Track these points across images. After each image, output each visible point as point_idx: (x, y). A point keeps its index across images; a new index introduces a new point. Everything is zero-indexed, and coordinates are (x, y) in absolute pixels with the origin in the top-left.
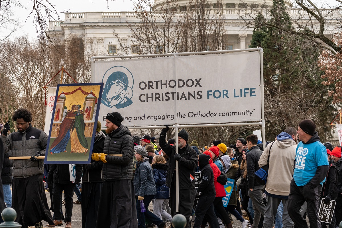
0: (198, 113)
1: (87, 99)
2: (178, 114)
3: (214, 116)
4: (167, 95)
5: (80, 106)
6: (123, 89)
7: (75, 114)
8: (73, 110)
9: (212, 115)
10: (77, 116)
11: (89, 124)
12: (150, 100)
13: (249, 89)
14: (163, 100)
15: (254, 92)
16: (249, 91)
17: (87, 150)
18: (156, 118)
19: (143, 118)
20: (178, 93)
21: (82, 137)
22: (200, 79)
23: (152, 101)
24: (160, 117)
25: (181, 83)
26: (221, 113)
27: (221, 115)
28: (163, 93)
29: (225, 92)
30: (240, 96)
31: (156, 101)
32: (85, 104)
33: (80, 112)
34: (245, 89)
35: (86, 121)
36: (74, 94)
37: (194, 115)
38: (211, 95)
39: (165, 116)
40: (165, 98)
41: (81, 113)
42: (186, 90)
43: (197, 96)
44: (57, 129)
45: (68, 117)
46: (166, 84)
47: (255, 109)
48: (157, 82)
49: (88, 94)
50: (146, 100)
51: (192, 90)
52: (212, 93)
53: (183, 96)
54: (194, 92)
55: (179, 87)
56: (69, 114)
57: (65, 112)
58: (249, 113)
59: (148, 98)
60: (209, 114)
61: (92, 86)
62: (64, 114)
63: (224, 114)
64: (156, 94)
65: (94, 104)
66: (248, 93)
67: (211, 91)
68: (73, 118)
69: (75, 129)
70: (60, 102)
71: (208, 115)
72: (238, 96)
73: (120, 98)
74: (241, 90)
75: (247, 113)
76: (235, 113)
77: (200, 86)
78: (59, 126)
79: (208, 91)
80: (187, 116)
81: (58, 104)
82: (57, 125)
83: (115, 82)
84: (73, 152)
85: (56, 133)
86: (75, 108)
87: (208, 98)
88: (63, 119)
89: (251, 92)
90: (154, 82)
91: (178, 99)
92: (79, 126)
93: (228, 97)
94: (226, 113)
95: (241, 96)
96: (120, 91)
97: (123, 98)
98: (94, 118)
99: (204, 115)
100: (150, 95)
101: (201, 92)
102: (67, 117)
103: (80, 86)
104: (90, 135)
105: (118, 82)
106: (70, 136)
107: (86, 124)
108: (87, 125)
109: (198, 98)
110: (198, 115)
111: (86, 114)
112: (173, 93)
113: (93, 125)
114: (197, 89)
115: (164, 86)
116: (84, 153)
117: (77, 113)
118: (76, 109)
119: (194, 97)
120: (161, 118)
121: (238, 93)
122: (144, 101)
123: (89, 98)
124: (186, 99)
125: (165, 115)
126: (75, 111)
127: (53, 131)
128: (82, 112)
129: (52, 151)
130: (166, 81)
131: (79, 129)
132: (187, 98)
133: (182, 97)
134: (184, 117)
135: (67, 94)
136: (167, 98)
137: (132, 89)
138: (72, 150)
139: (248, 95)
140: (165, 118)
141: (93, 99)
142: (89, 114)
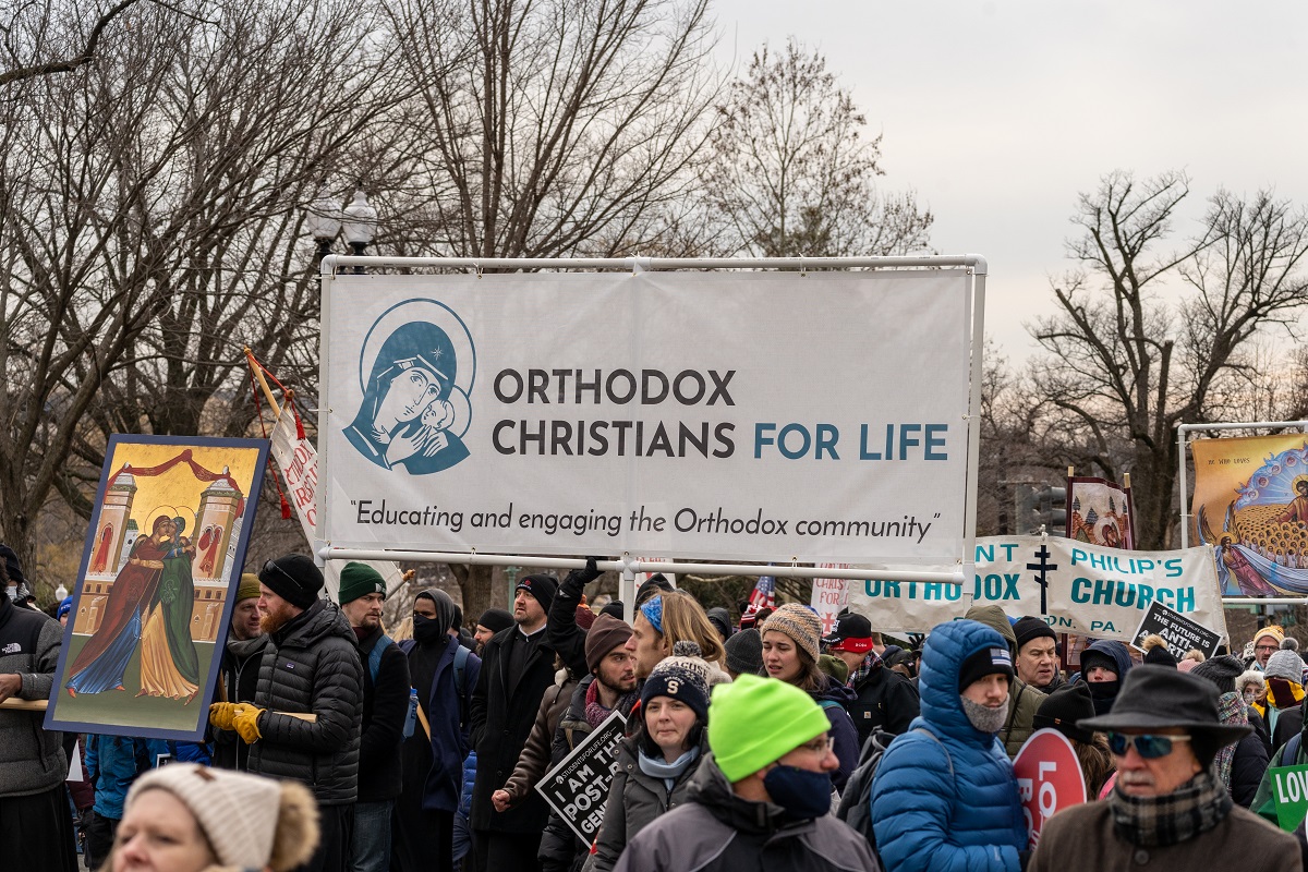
0: (715, 517)
1: (210, 499)
2: (638, 515)
3: (775, 531)
4: (599, 430)
5: (181, 522)
6: (435, 396)
7: (161, 551)
8: (157, 536)
9: (768, 527)
10: (170, 557)
11: (209, 594)
12: (532, 445)
13: (923, 428)
14: (580, 452)
15: (942, 442)
16: (920, 436)
17: (194, 689)
18: (552, 524)
19: (505, 521)
20: (640, 425)
21: (181, 641)
22: (730, 374)
23: (542, 451)
24: (566, 522)
25: (655, 386)
26: (805, 522)
27: (803, 528)
28: (581, 424)
29: (827, 436)
30: (884, 456)
31: (554, 452)
32: (199, 518)
33: (182, 545)
34: (905, 428)
35: (201, 581)
36: (165, 475)
37: (697, 523)
38: (770, 441)
39: (585, 519)
40: (590, 442)
41: (184, 550)
42: (670, 414)
43: (714, 444)
44: (99, 605)
45: (138, 560)
46: (596, 387)
47: (937, 515)
48: (562, 374)
49: (215, 477)
50: (518, 448)
51: (695, 417)
52: (774, 435)
53: (660, 442)
54: (705, 426)
55: (646, 400)
56: (143, 548)
57: (130, 542)
58: (916, 528)
59: (525, 437)
60: (758, 523)
61: (231, 449)
62: (127, 548)
63: (815, 528)
64: (556, 424)
65: (232, 519)
66: (915, 443)
67: (772, 427)
68: (155, 564)
69: (159, 608)
70: (116, 500)
71: (753, 527)
72: (877, 456)
73: (424, 430)
74: (890, 428)
75: (908, 527)
76: (859, 525)
77: (729, 402)
78: (104, 590)
79: (760, 427)
80: (669, 526)
81: (108, 507)
82: (99, 588)
83: (406, 364)
84: (145, 693)
85: (94, 619)
86: (163, 529)
87: (758, 455)
88: (120, 568)
89: (930, 442)
90: (550, 374)
91: (639, 453)
92: (173, 598)
93: (835, 456)
94: (826, 525)
95: (889, 457)
96: (424, 404)
97: (433, 431)
98: (228, 570)
99: (737, 526)
100: (533, 429)
101: (731, 427)
102: (135, 561)
103: (189, 447)
104: (211, 636)
105: (418, 363)
106: (140, 633)
107: (198, 592)
108: (202, 596)
109: (717, 453)
110: (714, 524)
111: (200, 555)
112: (622, 426)
113: (223, 597)
114: (718, 413)
115: (588, 395)
116: (183, 699)
117: (170, 550)
118: (167, 532)
119: (702, 447)
120: (569, 526)
121: (877, 444)
122: (511, 450)
123: (215, 494)
124: (670, 453)
125: (589, 514)
126: (165, 538)
127: (83, 611)
128: (188, 544)
129: (74, 685)
130: (598, 373)
131: (173, 608)
132: (676, 450)
133: (654, 446)
134: (658, 527)
135: (141, 472)
136: (598, 446)
137: (467, 397)
138: (143, 687)
139: (916, 454)
140: (584, 526)
141: (229, 500)
142: (211, 555)
